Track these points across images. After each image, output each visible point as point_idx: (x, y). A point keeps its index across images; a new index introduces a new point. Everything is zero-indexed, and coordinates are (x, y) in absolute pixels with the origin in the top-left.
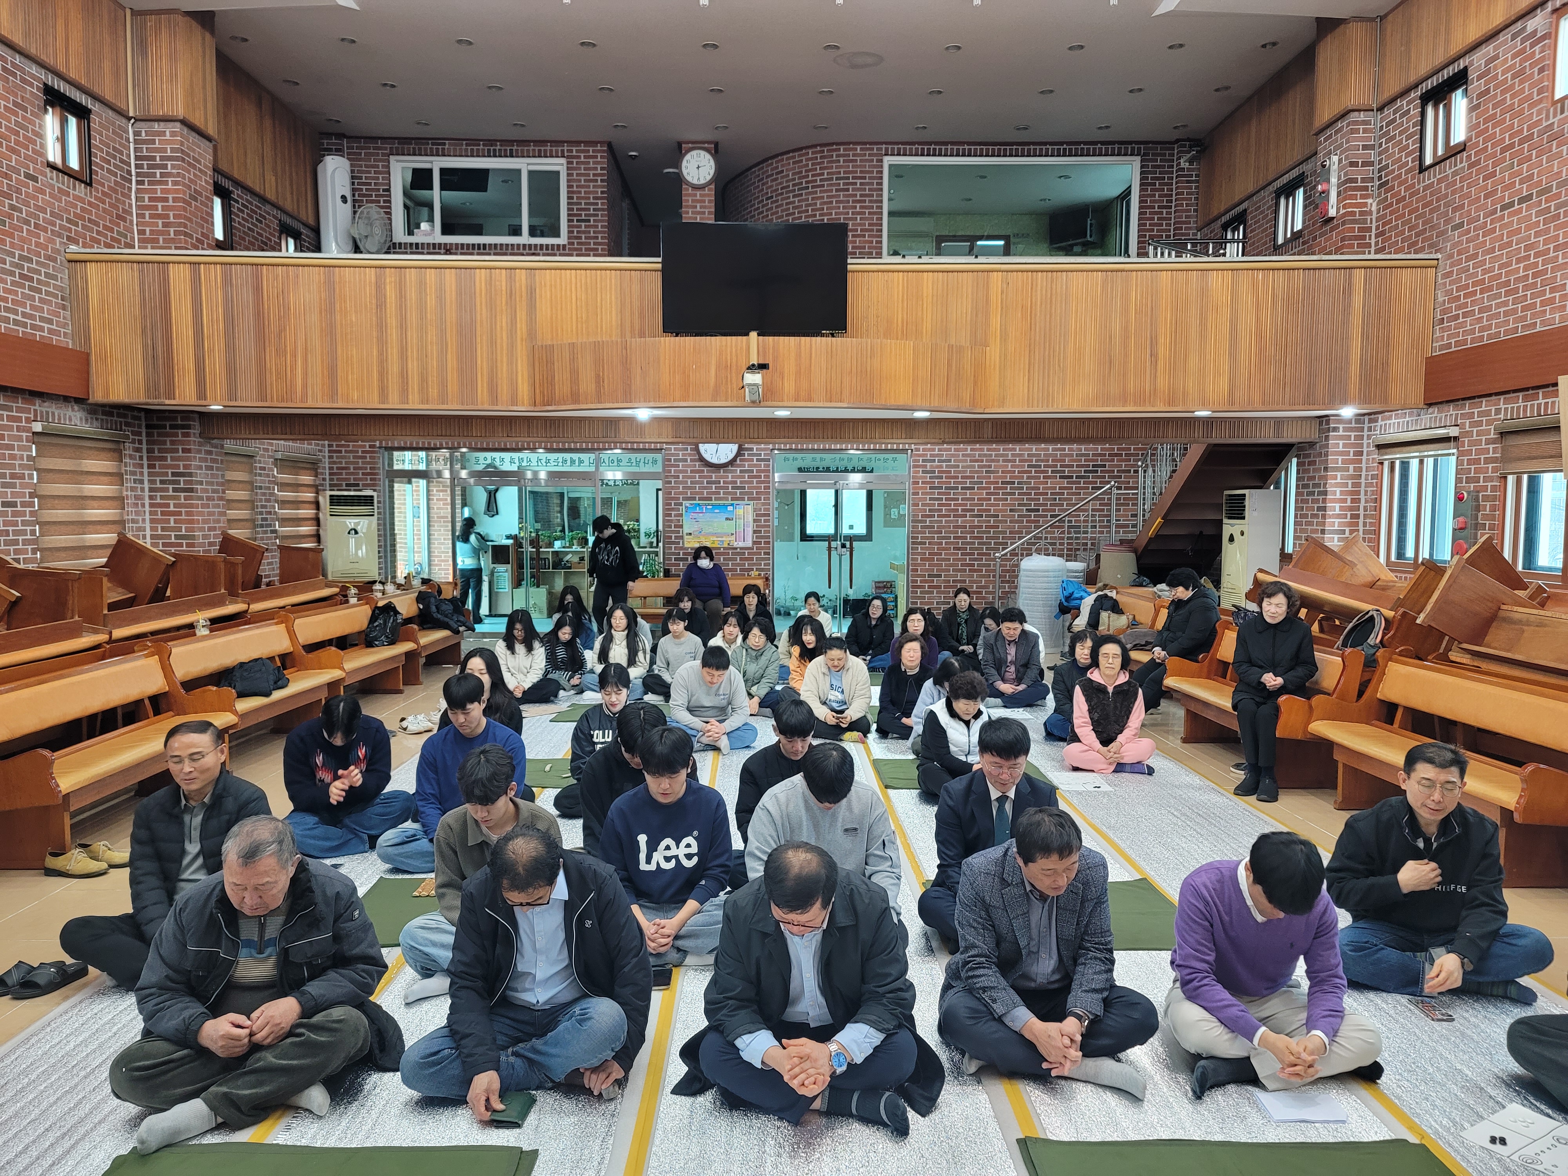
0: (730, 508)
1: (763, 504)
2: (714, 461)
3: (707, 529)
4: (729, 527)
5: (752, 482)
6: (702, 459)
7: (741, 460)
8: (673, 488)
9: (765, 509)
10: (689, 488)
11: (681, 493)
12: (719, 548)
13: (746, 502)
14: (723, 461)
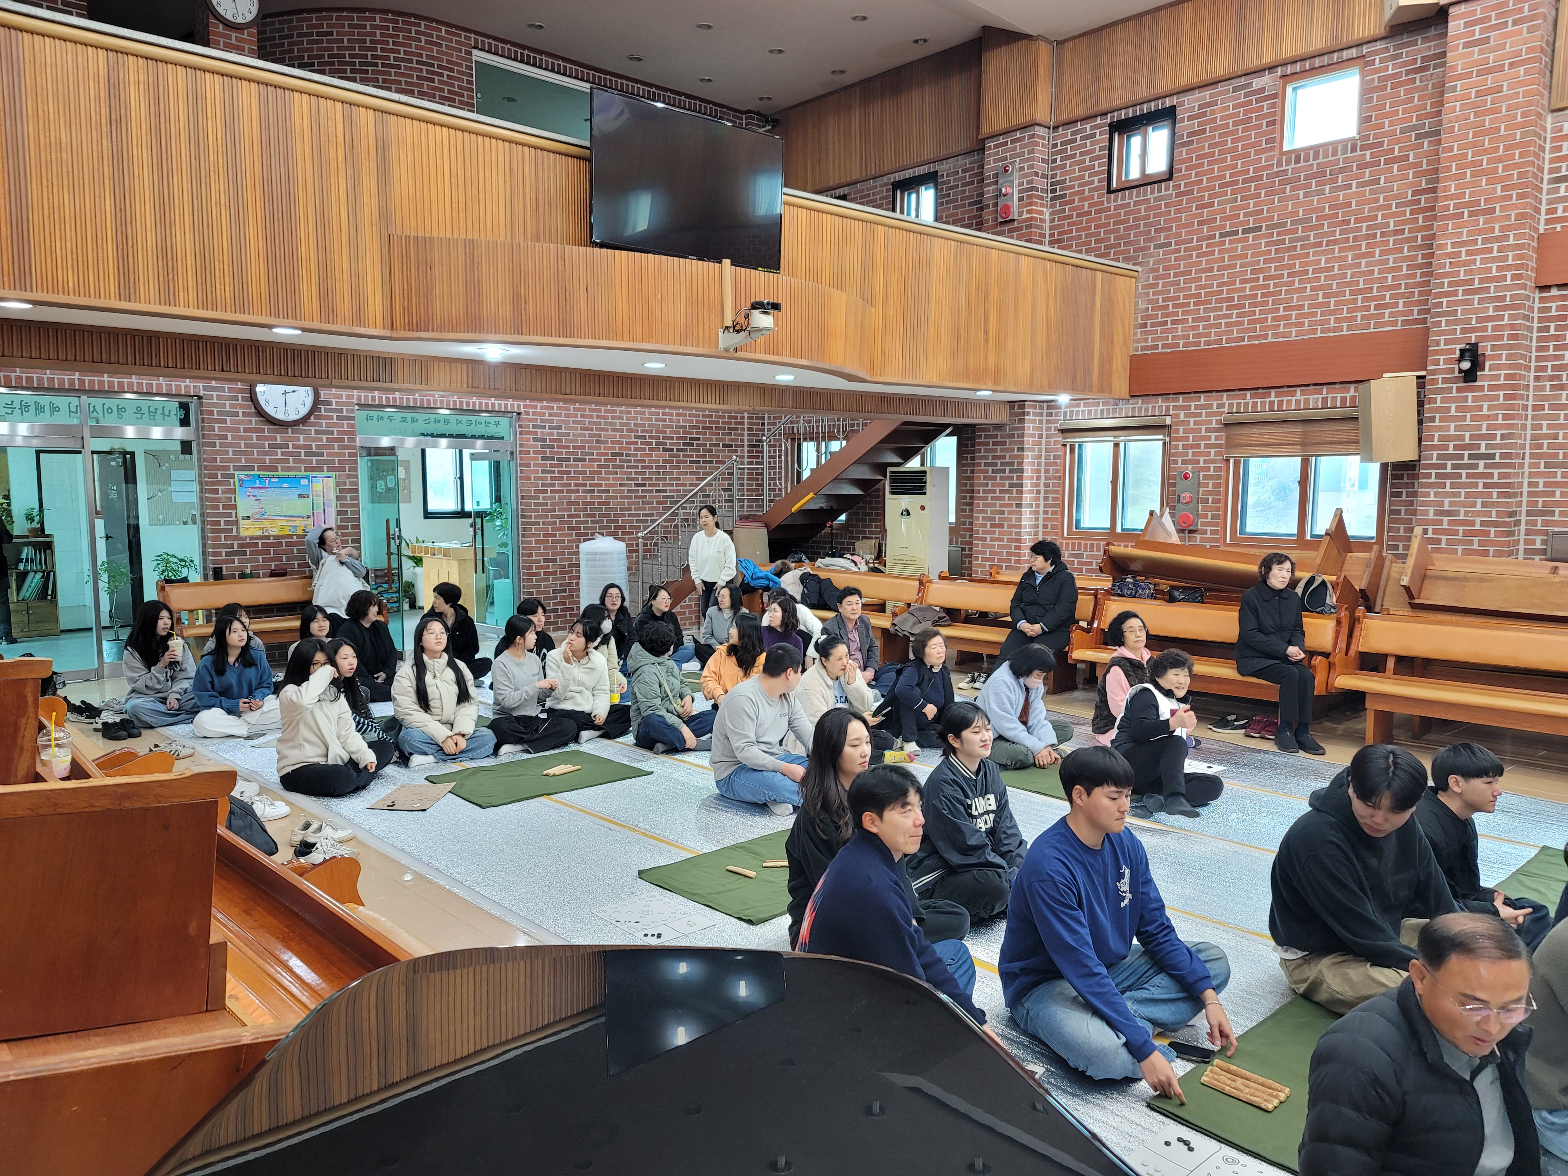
0: (304, 482)
1: (349, 477)
2: (280, 416)
3: (271, 511)
4: (302, 507)
5: (332, 447)
6: (260, 413)
7: (317, 417)
8: (217, 452)
9: (351, 483)
10: (244, 453)
11: (230, 460)
12: (291, 536)
13: (326, 473)
14: (293, 417)
